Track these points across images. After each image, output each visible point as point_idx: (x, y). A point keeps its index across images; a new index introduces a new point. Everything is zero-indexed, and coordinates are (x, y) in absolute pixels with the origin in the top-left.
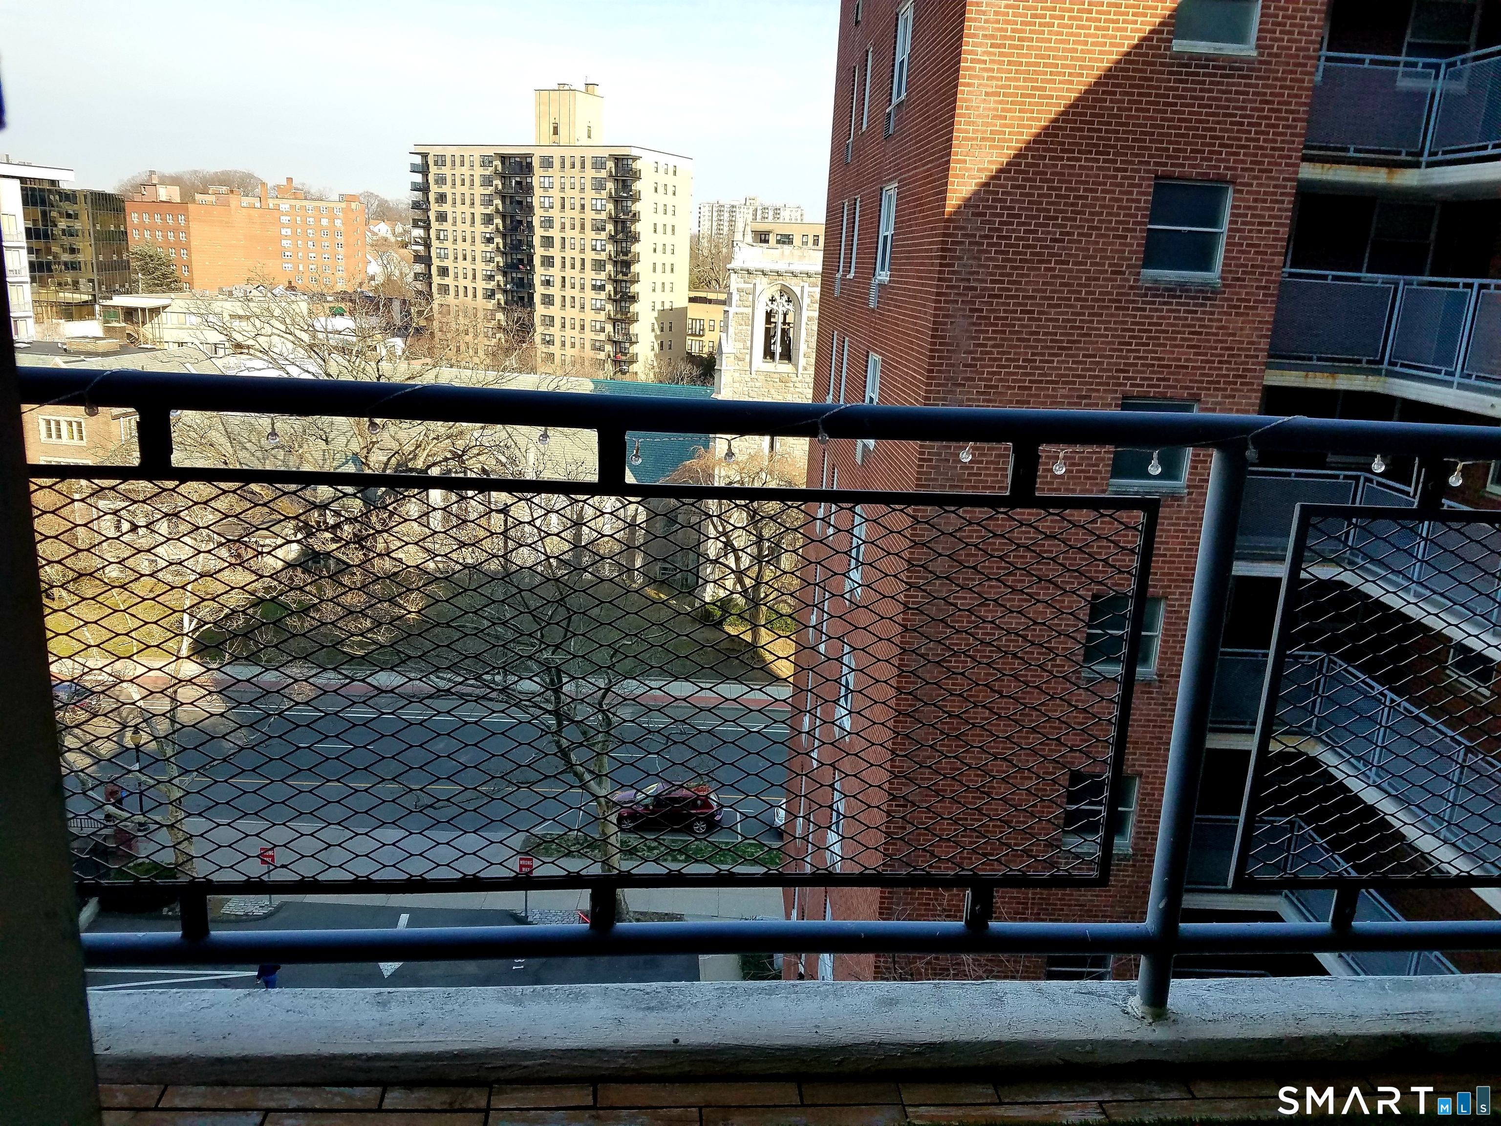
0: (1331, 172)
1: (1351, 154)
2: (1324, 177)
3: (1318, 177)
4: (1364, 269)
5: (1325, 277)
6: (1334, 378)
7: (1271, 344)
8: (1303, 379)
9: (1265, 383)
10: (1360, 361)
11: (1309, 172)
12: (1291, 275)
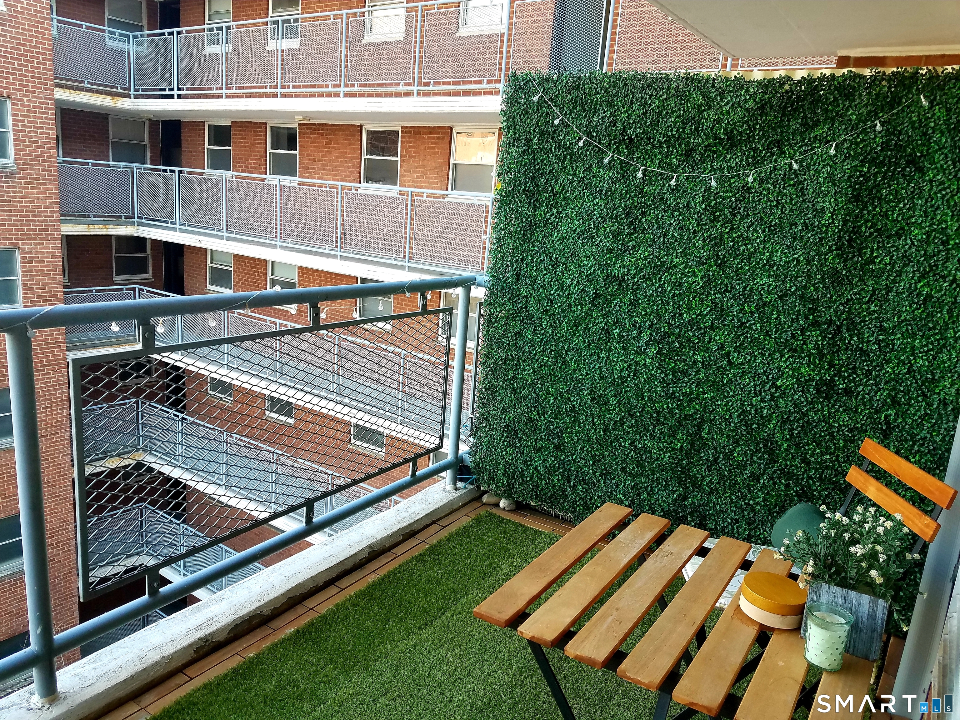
0: (76, 96)
1: (86, 85)
2: (72, 99)
3: (69, 98)
4: (111, 160)
5: (87, 164)
6: (107, 228)
7: (60, 208)
8: (87, 230)
9: (62, 233)
10: (120, 217)
11: (61, 94)
12: (64, 162)
